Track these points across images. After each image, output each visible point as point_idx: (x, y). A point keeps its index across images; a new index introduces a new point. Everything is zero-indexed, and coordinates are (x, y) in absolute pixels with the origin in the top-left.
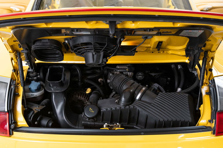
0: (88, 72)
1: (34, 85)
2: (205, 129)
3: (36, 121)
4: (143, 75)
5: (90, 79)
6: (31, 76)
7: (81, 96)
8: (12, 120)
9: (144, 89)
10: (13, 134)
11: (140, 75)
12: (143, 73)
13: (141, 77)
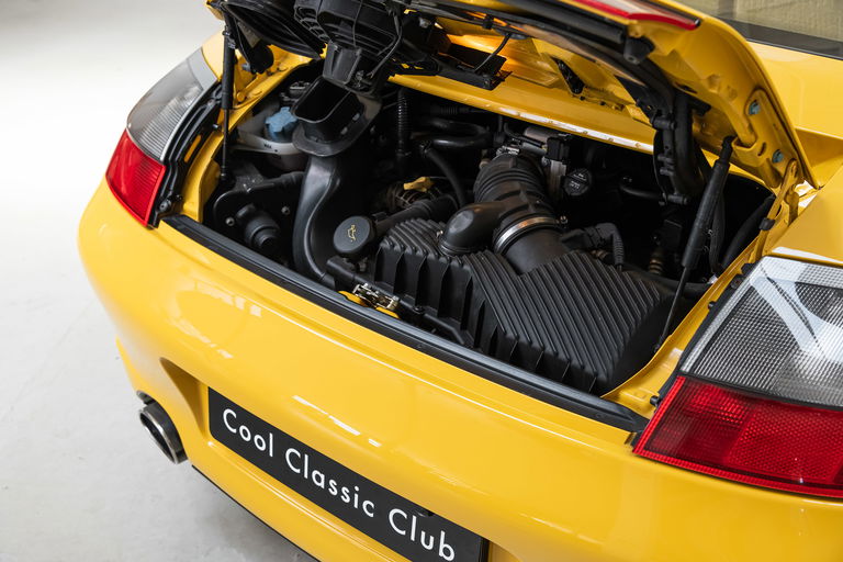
0: (438, 123)
1: (280, 119)
2: (623, 418)
3: (233, 215)
4: (586, 183)
5: (440, 150)
6: (292, 92)
7: (405, 198)
8: (168, 189)
9: (536, 220)
10: (157, 225)
11: (576, 180)
12: (590, 176)
13: (577, 185)
